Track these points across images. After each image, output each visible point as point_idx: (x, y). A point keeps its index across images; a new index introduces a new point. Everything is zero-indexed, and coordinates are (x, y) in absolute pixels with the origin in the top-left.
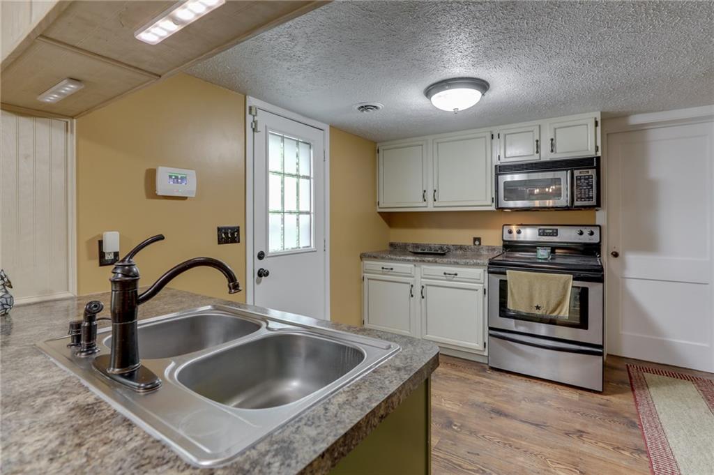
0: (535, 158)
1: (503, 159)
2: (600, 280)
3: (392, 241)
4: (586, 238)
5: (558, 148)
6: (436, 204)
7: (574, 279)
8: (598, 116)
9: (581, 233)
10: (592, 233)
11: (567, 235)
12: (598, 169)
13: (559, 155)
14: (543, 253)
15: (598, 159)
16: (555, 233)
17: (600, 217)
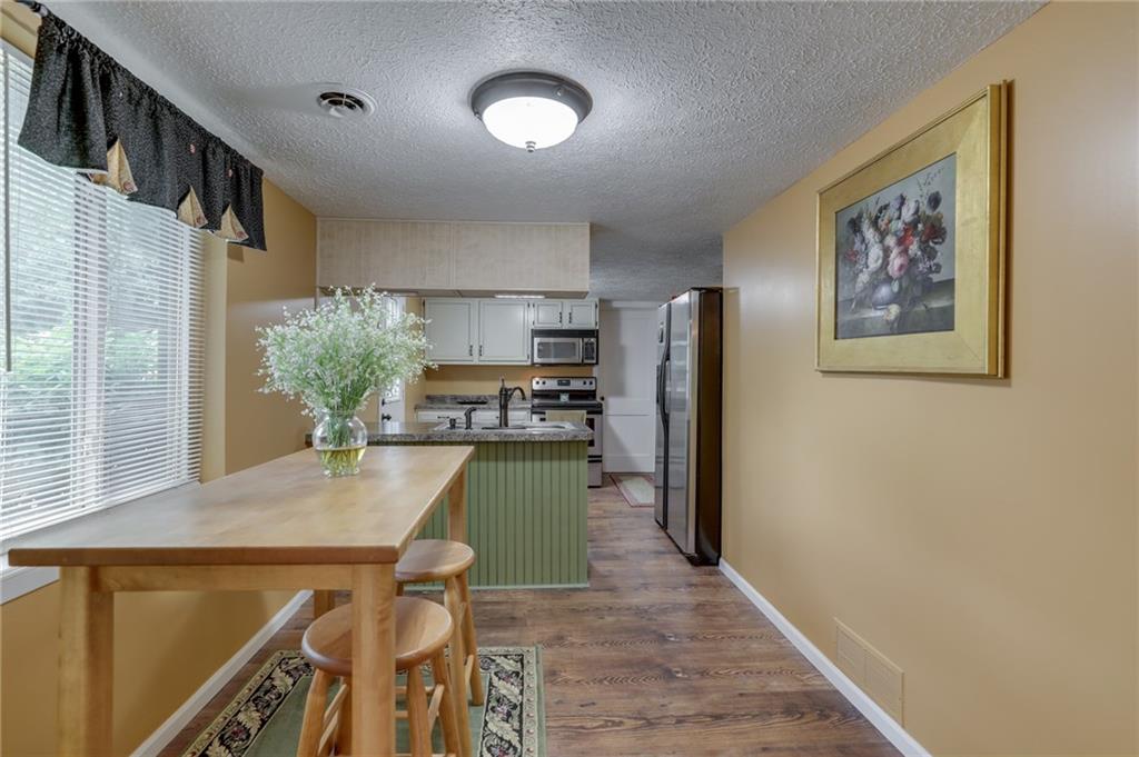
0: (558, 326)
1: (536, 325)
2: (601, 413)
3: (429, 393)
4: (587, 387)
5: (574, 320)
6: (482, 358)
7: (588, 413)
8: (597, 300)
9: (585, 383)
10: (591, 383)
11: (576, 385)
12: (597, 338)
13: (573, 326)
14: (564, 398)
15: (598, 331)
16: (568, 384)
17: (596, 371)
